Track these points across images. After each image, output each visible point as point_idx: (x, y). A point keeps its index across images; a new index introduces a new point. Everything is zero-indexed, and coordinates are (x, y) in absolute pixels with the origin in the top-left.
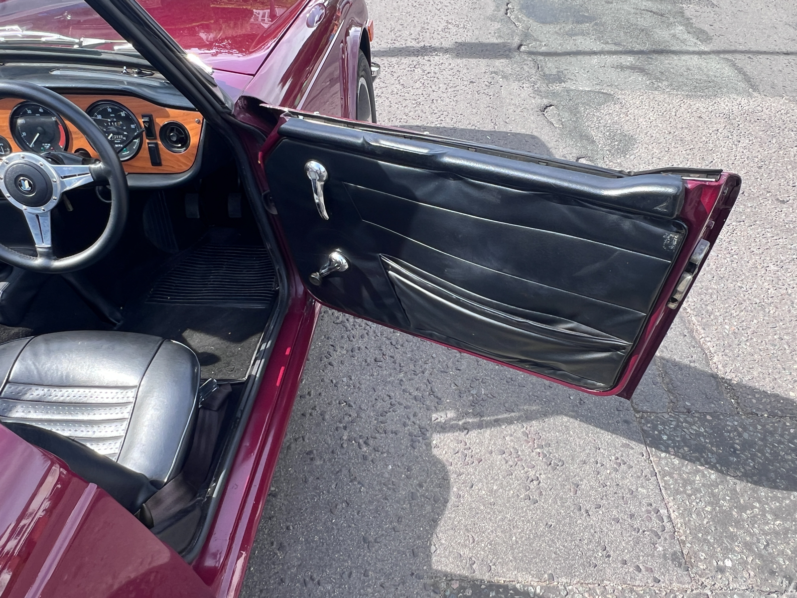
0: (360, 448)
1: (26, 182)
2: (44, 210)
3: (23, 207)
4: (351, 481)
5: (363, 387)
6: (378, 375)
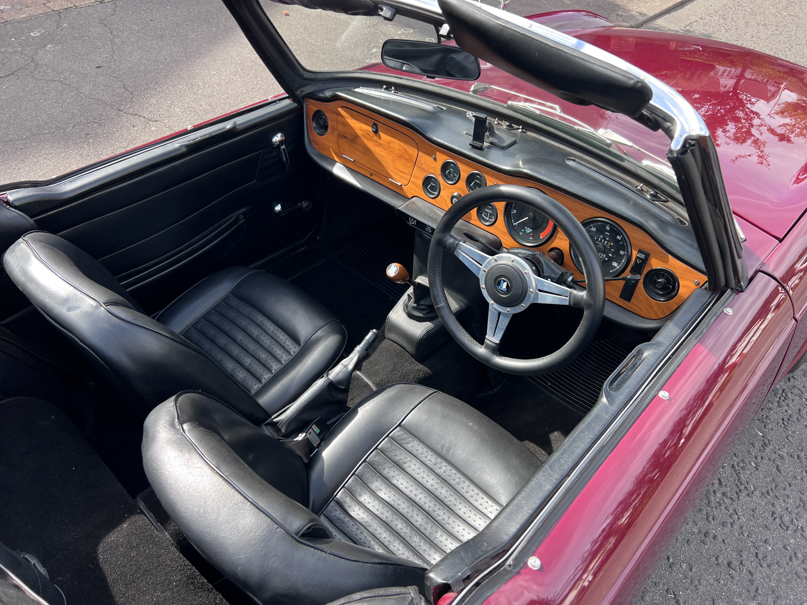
1: (506, 283)
2: (508, 311)
3: (491, 301)
5: (701, 588)
6: (725, 585)
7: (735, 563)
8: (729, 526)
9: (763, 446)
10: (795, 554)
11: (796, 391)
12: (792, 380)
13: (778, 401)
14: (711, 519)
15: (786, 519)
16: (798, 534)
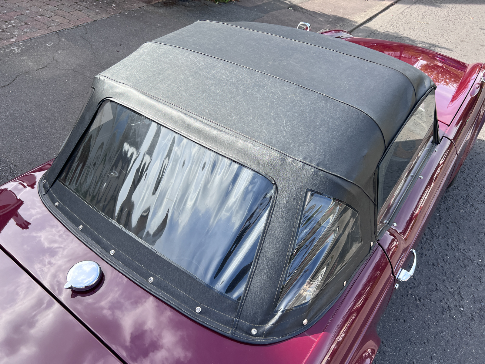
0: (416, 301)
4: (409, 313)
5: (423, 274)
6: (433, 272)
7: (436, 264)
8: (431, 250)
9: (440, 219)
10: (459, 259)
11: (450, 197)
12: (448, 192)
13: (444, 202)
14: (423, 248)
15: (453, 246)
16: (459, 251)
